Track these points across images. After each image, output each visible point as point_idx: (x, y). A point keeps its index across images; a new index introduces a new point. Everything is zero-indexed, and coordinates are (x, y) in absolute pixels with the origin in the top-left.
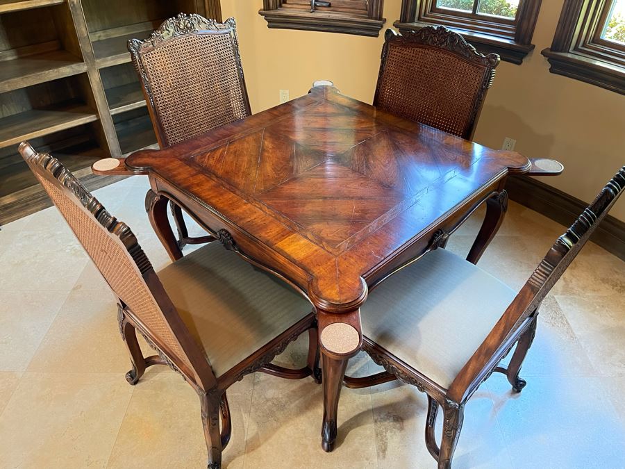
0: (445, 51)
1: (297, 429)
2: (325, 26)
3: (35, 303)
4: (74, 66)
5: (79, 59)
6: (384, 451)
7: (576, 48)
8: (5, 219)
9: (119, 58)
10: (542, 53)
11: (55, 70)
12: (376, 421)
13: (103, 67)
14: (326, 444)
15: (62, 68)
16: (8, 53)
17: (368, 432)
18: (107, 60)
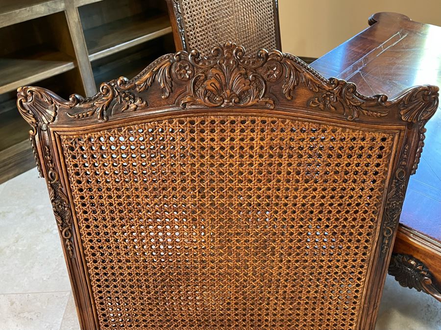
3: (26, 315)
11: (28, 8)
13: (83, 4)
15: (36, 6)
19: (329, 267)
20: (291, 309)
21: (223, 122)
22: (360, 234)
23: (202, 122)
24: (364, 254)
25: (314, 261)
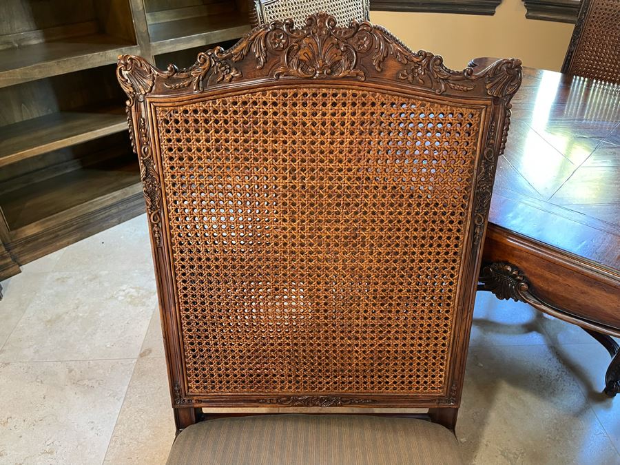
3: (86, 382)
5: (131, 40)
9: (178, 42)
11: (101, 53)
13: (160, 53)
15: (110, 51)
16: (33, 34)
18: (164, 45)
19: (421, 261)
20: (381, 311)
21: (315, 95)
22: (451, 222)
23: (295, 95)
24: (456, 246)
25: (405, 253)
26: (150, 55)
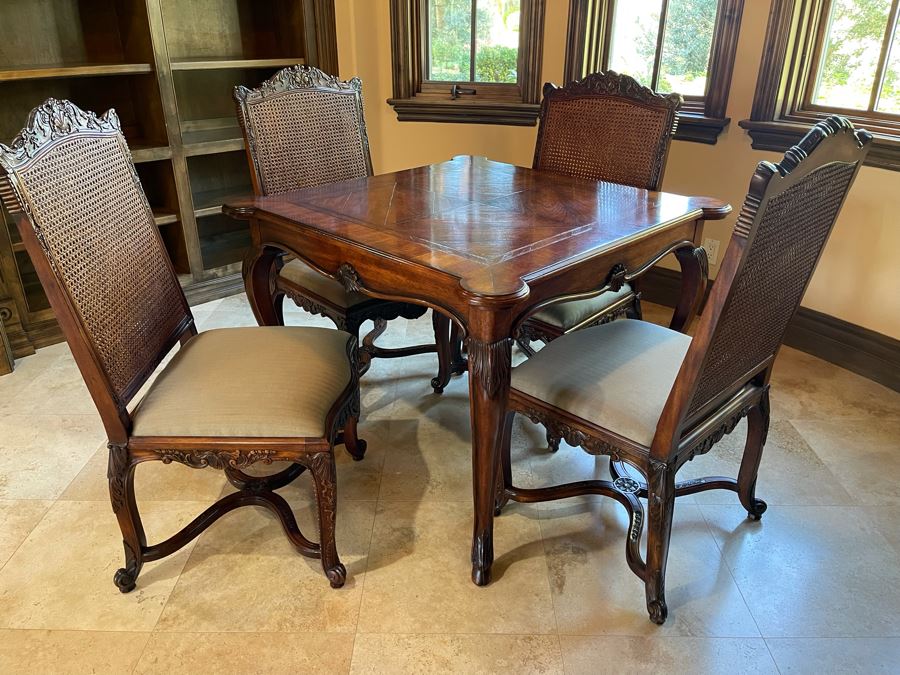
0: (616, 98)
1: (437, 562)
2: (469, 115)
4: (155, 149)
5: (164, 142)
6: (561, 586)
7: (782, 116)
8: (43, 341)
9: (213, 145)
10: (740, 124)
12: (548, 554)
13: (193, 155)
14: (479, 573)
17: (538, 565)
18: (197, 147)
26: (181, 156)
